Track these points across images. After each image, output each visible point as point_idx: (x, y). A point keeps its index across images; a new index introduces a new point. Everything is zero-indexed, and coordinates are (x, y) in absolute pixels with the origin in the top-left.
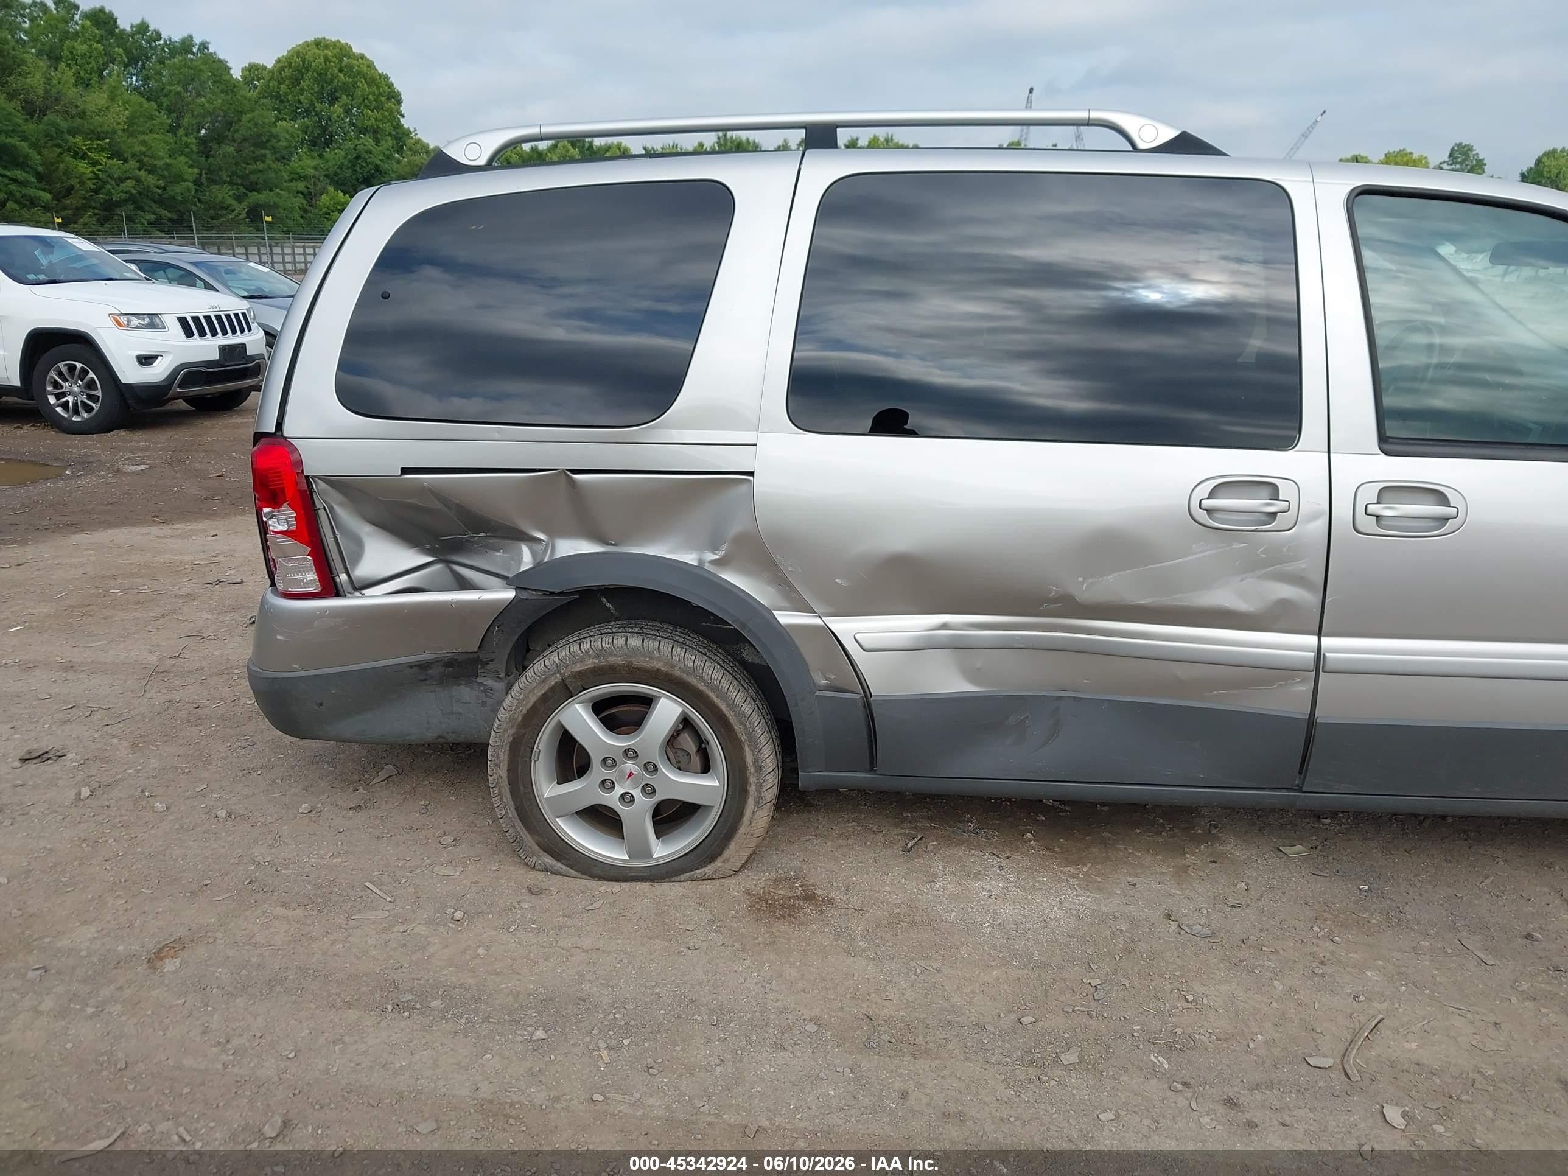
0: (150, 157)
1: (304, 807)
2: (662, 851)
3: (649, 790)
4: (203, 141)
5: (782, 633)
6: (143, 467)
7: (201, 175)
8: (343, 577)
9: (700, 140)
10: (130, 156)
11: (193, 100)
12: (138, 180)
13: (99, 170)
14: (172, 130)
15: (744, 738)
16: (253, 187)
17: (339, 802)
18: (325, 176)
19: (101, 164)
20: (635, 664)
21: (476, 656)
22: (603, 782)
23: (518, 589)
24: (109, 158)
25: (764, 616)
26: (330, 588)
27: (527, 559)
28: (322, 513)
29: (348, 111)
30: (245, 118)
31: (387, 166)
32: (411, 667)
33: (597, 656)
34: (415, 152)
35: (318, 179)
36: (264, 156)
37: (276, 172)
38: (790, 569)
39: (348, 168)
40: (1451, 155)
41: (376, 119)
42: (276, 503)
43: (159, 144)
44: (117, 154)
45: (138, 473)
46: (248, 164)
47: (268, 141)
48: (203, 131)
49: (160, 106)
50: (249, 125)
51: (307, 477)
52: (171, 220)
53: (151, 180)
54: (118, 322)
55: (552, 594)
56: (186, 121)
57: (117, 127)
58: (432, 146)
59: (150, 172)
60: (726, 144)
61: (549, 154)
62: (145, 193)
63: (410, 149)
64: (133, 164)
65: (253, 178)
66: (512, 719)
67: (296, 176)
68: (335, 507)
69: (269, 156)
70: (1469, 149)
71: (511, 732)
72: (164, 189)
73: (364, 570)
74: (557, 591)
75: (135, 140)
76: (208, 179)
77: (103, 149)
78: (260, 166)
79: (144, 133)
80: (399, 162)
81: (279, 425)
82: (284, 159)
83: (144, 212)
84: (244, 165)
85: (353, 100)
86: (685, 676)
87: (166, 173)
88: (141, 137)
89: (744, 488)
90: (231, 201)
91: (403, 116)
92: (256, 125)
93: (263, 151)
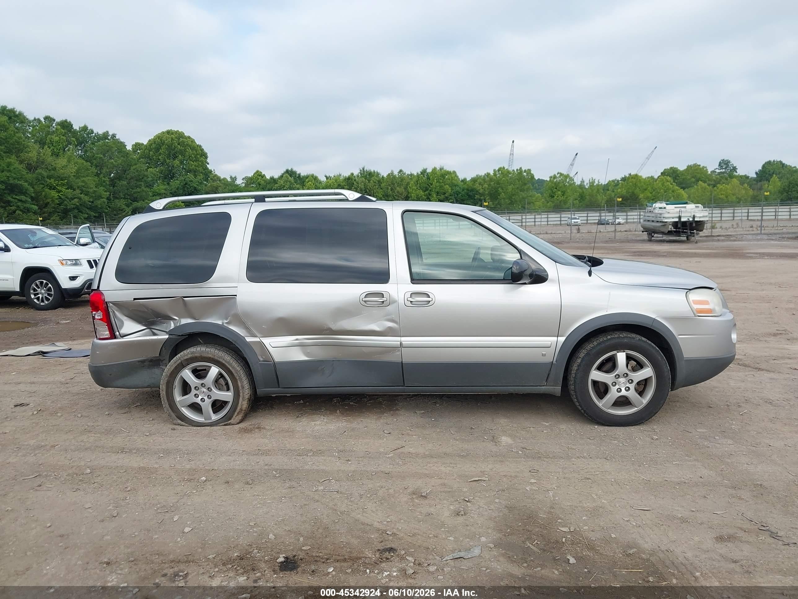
0: (87, 188)
1: (107, 413)
2: (215, 417)
3: (209, 397)
4: (112, 180)
5: (248, 344)
6: (68, 321)
7: (110, 195)
8: (117, 333)
9: (351, 172)
10: (77, 188)
11: (108, 161)
12: (80, 199)
13: (61, 195)
14: (97, 175)
15: (237, 378)
16: (135, 200)
17: (119, 412)
18: (170, 193)
19: (63, 192)
20: (203, 356)
21: (158, 358)
22: (196, 394)
23: (170, 335)
24: (66, 189)
25: (242, 339)
26: (113, 336)
27: (172, 326)
28: (111, 313)
29: (182, 163)
30: (132, 168)
31: (200, 187)
32: (139, 362)
33: (191, 354)
34: (214, 181)
35: (167, 195)
36: (141, 185)
37: (146, 192)
38: (249, 324)
39: (181, 189)
40: (719, 165)
41: (195, 166)
42: (97, 311)
43: (91, 181)
44: (70, 187)
45: (66, 323)
46: (133, 189)
47: (143, 178)
48: (112, 175)
49: (92, 164)
50: (134, 171)
51: (106, 302)
52: (95, 217)
53: (86, 198)
54: (62, 263)
55: (179, 336)
56: (104, 171)
57: (71, 175)
58: (222, 178)
59: (86, 195)
60: (364, 174)
61: (279, 180)
62: (83, 204)
63: (212, 179)
64: (78, 191)
65: (135, 195)
66: (166, 375)
67: (156, 194)
68: (115, 312)
69: (143, 185)
70: (728, 162)
71: (166, 379)
72: (93, 202)
73: (123, 331)
74: (181, 334)
75: (79, 180)
76: (113, 197)
77: (64, 185)
78: (139, 190)
79: (84, 177)
80: (206, 185)
81: (98, 287)
82: (150, 186)
83: (82, 213)
84: (131, 190)
85: (184, 157)
86: (218, 359)
87: (93, 195)
88: (82, 179)
89: (233, 300)
90: (124, 207)
91: (208, 164)
92: (137, 171)
93: (140, 183)
